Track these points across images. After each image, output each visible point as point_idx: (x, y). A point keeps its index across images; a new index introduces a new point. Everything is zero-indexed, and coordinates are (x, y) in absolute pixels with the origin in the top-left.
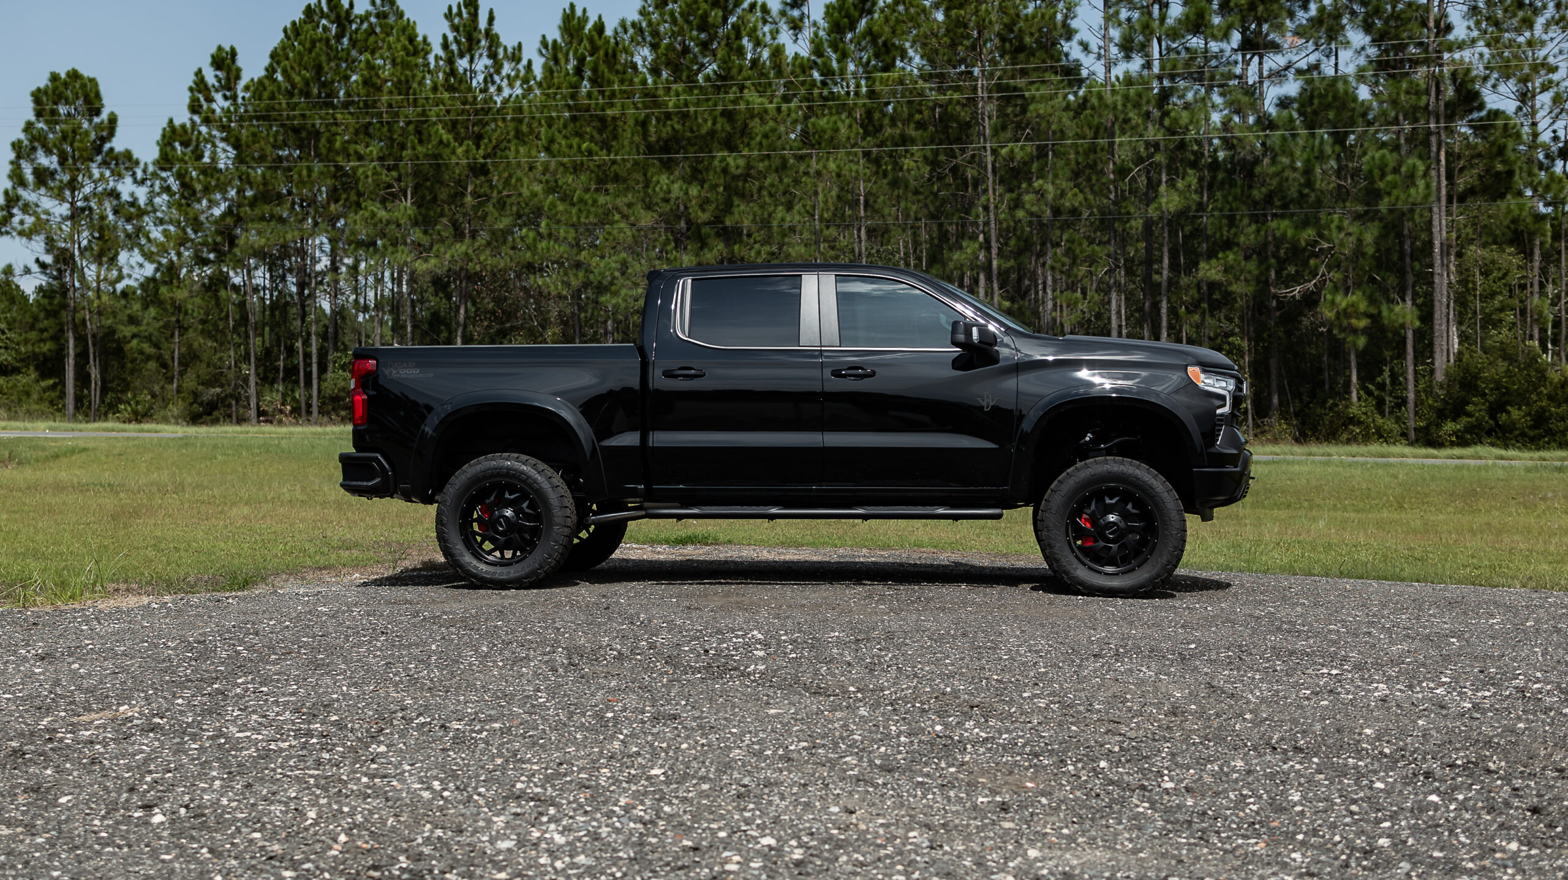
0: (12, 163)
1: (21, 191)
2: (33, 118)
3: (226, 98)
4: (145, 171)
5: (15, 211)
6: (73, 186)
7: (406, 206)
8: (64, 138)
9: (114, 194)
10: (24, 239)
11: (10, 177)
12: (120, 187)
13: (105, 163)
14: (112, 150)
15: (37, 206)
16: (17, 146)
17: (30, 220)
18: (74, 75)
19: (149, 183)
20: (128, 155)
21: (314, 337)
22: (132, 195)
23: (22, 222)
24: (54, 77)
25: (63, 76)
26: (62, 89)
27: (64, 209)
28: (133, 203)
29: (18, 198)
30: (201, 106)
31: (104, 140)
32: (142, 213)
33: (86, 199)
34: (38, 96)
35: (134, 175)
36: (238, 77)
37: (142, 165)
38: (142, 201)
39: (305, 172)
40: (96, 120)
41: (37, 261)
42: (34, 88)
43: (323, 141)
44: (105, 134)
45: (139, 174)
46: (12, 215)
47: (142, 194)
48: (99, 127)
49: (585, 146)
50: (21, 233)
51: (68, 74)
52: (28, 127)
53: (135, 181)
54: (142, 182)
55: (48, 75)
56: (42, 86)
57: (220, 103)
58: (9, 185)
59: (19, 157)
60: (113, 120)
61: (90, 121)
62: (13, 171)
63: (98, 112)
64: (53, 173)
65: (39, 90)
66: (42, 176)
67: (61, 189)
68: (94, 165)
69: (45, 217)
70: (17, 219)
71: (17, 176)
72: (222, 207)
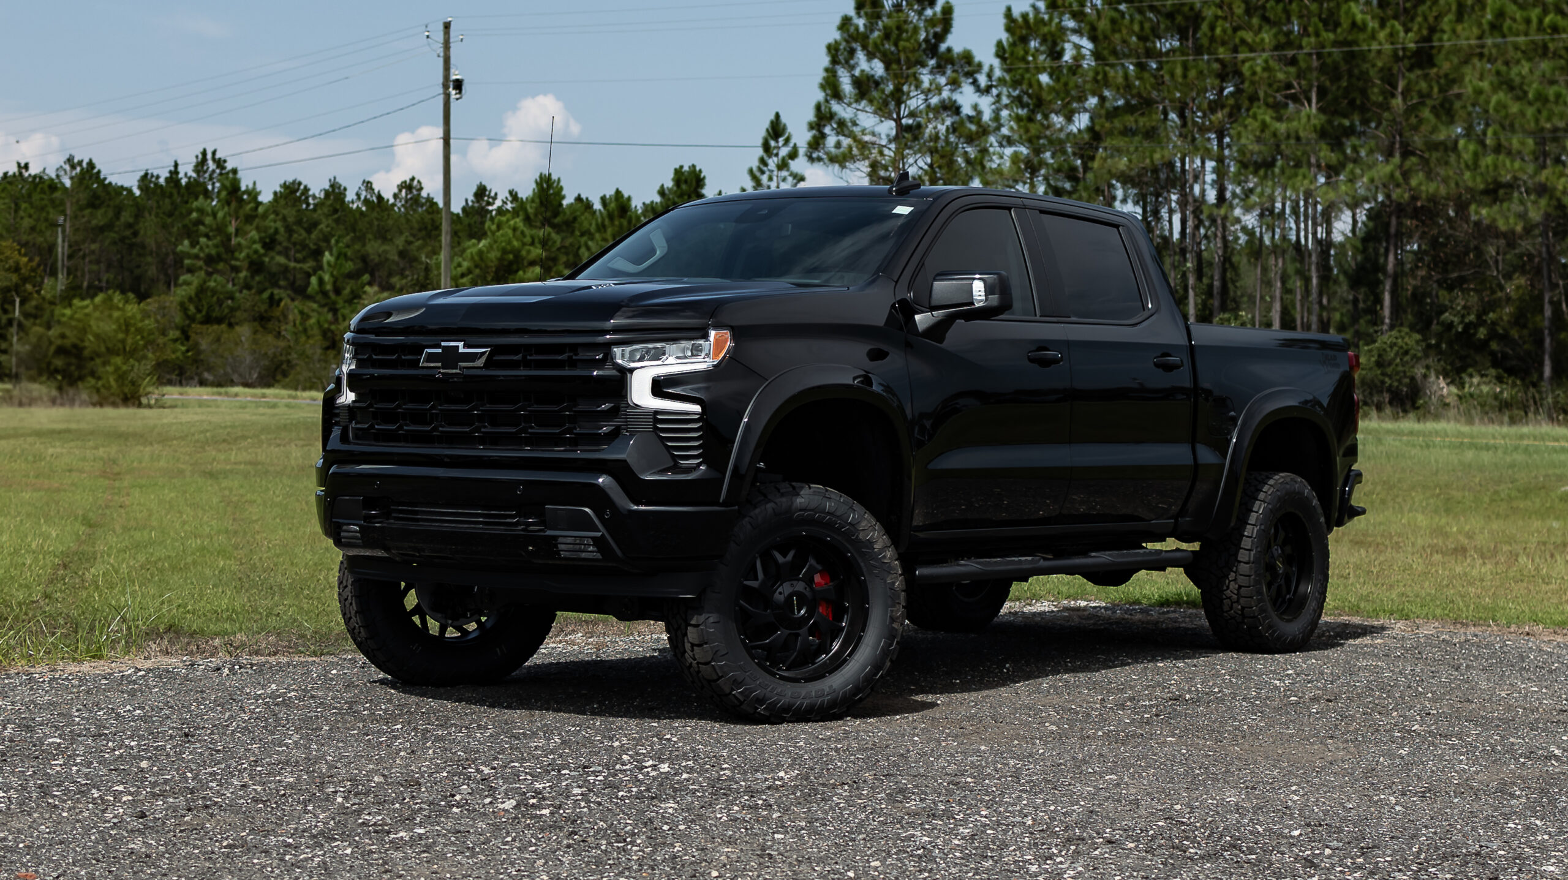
0: (827, 70)
1: (836, 107)
2: (852, 12)
4: (989, 76)
5: (827, 130)
6: (899, 97)
7: (1311, 111)
8: (887, 36)
9: (953, 108)
10: (837, 166)
11: (823, 87)
12: (957, 97)
13: (939, 68)
14: (949, 50)
15: (855, 124)
16: (833, 50)
17: (846, 142)
19: (994, 91)
20: (967, 57)
21: (1191, 293)
22: (975, 107)
23: (838, 145)
27: (887, 128)
28: (976, 119)
29: (831, 116)
31: (941, 37)
32: (984, 131)
33: (912, 114)
35: (975, 83)
37: (986, 69)
38: (987, 116)
39: (1179, 71)
40: (929, 12)
43: (1205, 27)
44: (938, 29)
45: (983, 80)
46: (823, 136)
47: (986, 104)
48: (931, 22)
49: (1547, 20)
50: (833, 159)
52: (846, 22)
53: (978, 89)
54: (987, 90)
58: (820, 96)
59: (835, 61)
60: (948, 11)
61: (920, 13)
62: (826, 79)
63: (932, 2)
64: (876, 82)
66: (864, 86)
67: (886, 104)
68: (925, 71)
69: (867, 138)
70: (831, 141)
71: (831, 86)
72: (1082, 121)
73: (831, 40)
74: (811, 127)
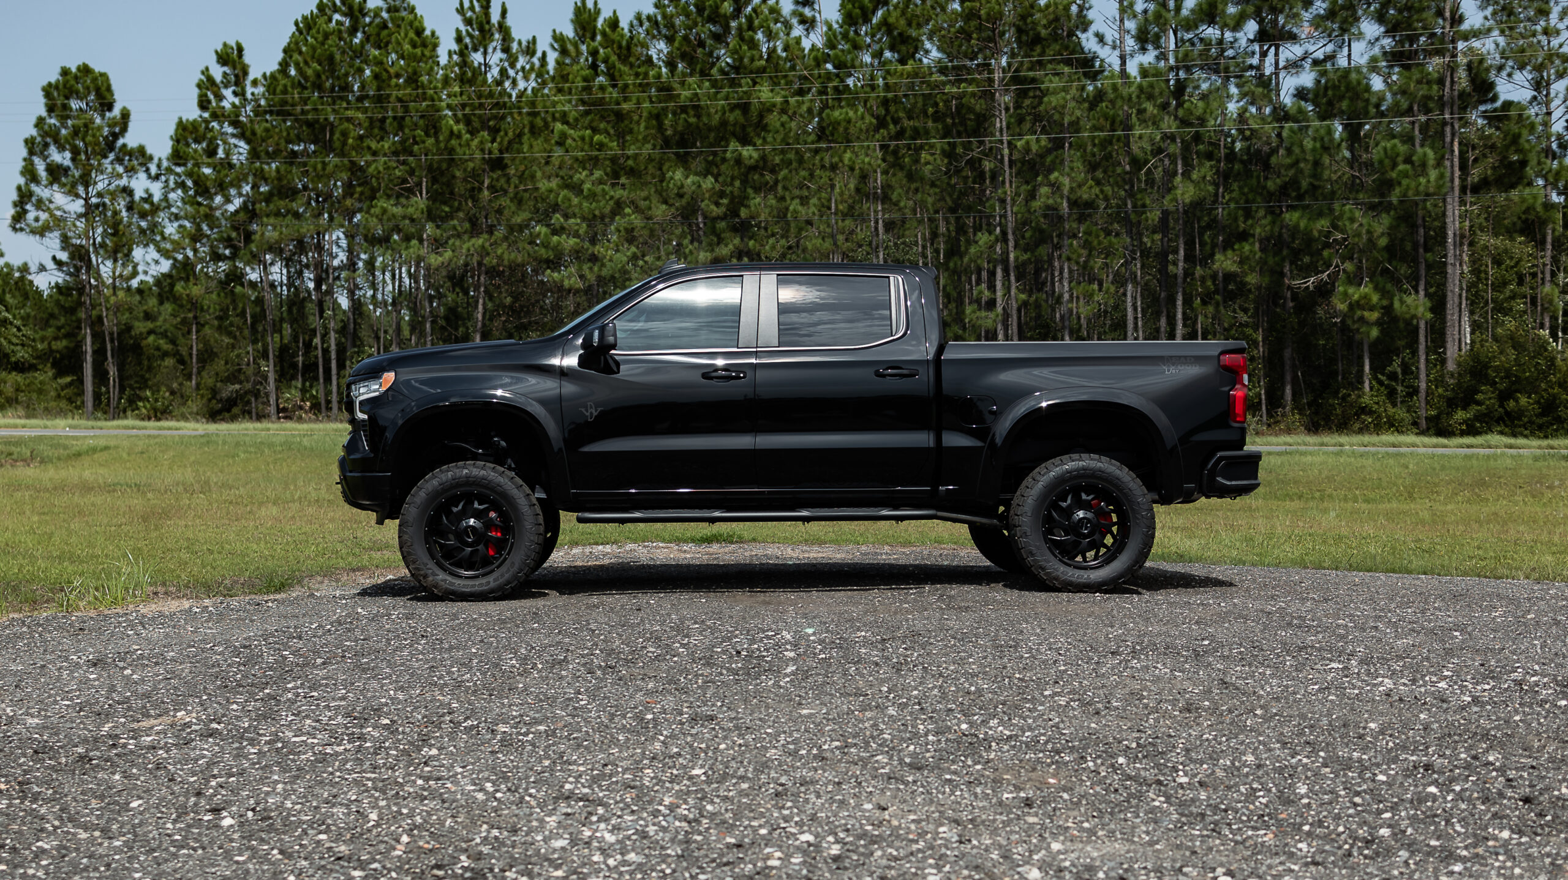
0: (25, 160)
1: (34, 187)
2: (44, 113)
3: (235, 94)
4: (159, 166)
5: (28, 207)
6: (87, 182)
7: (422, 201)
8: (76, 133)
9: (128, 191)
10: (39, 237)
11: (23, 173)
12: (134, 184)
13: (119, 160)
14: (124, 145)
15: (51, 202)
16: (30, 143)
17: (44, 216)
18: (85, 70)
19: (163, 178)
20: (141, 151)
21: (332, 333)
22: (147, 191)
23: (37, 219)
24: (65, 72)
25: (74, 70)
26: (73, 82)
27: (78, 206)
28: (148, 199)
29: (31, 194)
30: (209, 102)
31: (116, 136)
32: (155, 209)
33: (100, 195)
34: (48, 91)
35: (147, 170)
36: (245, 73)
37: (156, 160)
38: (157, 197)
39: (320, 167)
40: (109, 115)
41: (54, 258)
42: (45, 83)
43: (337, 135)
44: (117, 130)
45: (153, 170)
46: (25, 212)
47: (156, 189)
48: (112, 124)
49: (597, 139)
50: (33, 232)
51: (79, 68)
52: (40, 122)
53: (149, 177)
54: (157, 177)
55: (59, 70)
56: (53, 81)
57: (229, 98)
58: (22, 181)
59: (31, 152)
60: (125, 115)
61: (103, 117)
62: (25, 168)
63: (110, 107)
64: (66, 170)
65: (50, 85)
66: (56, 173)
67: (74, 185)
68: (107, 161)
69: (58, 213)
70: (31, 216)
71: (29, 173)
72: (237, 203)
73: (27, 135)
74: (15, 205)
